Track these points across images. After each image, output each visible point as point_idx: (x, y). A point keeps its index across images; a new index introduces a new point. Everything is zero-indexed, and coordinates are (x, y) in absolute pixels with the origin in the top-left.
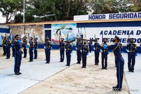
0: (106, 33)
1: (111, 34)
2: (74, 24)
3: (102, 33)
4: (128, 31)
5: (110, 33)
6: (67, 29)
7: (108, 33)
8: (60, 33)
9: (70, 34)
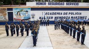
2: (29, 9)
3: (46, 14)
4: (60, 13)
5: (51, 14)
6: (24, 11)
7: (50, 14)
8: (20, 14)
9: (27, 15)
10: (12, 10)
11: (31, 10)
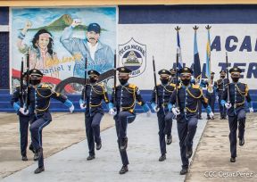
0: (232, 43)
1: (250, 50)
2: (109, 10)
3: (216, 45)
6: (80, 27)
7: (239, 45)
8: (50, 46)
9: (93, 49)
10: (6, 22)
11: (121, 21)
